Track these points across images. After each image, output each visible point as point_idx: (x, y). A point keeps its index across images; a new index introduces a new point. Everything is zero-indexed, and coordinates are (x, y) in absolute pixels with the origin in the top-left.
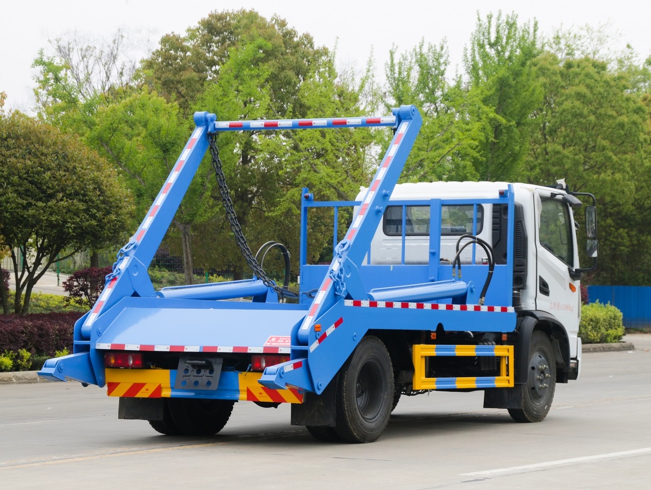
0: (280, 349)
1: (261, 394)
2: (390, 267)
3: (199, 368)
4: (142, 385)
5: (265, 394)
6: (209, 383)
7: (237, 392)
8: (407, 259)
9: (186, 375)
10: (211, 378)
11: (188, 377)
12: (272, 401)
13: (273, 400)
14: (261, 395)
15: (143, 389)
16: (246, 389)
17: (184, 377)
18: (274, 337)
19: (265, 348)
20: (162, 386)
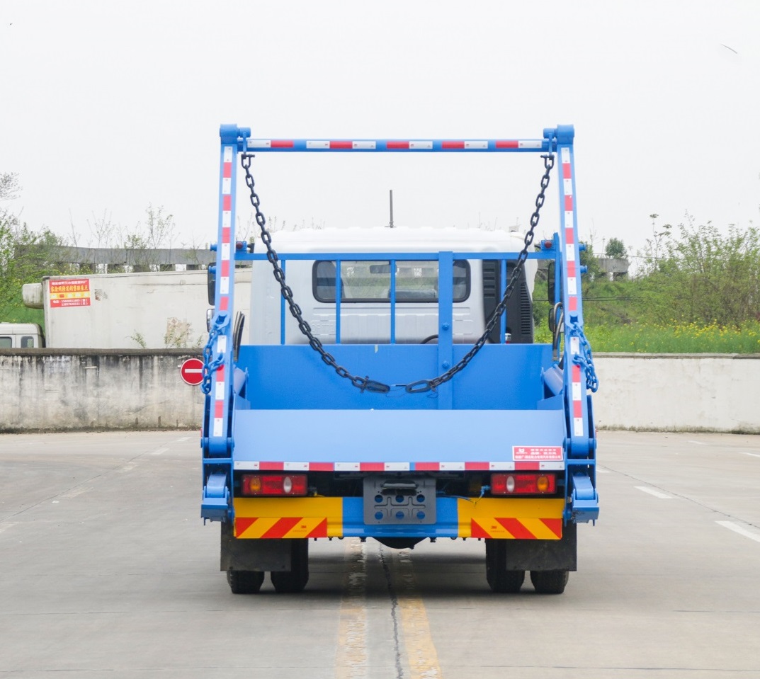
0: (541, 464)
1: (494, 527)
2: (374, 347)
3: (400, 494)
4: (296, 520)
5: (500, 527)
6: (421, 516)
7: (454, 526)
8: (343, 336)
9: (378, 504)
10: (423, 507)
11: (384, 507)
12: (511, 537)
13: (514, 536)
14: (494, 530)
15: (298, 526)
16: (469, 521)
17: (377, 507)
18: (522, 448)
19: (517, 463)
20: (329, 520)
